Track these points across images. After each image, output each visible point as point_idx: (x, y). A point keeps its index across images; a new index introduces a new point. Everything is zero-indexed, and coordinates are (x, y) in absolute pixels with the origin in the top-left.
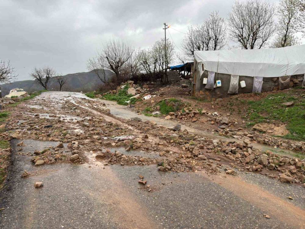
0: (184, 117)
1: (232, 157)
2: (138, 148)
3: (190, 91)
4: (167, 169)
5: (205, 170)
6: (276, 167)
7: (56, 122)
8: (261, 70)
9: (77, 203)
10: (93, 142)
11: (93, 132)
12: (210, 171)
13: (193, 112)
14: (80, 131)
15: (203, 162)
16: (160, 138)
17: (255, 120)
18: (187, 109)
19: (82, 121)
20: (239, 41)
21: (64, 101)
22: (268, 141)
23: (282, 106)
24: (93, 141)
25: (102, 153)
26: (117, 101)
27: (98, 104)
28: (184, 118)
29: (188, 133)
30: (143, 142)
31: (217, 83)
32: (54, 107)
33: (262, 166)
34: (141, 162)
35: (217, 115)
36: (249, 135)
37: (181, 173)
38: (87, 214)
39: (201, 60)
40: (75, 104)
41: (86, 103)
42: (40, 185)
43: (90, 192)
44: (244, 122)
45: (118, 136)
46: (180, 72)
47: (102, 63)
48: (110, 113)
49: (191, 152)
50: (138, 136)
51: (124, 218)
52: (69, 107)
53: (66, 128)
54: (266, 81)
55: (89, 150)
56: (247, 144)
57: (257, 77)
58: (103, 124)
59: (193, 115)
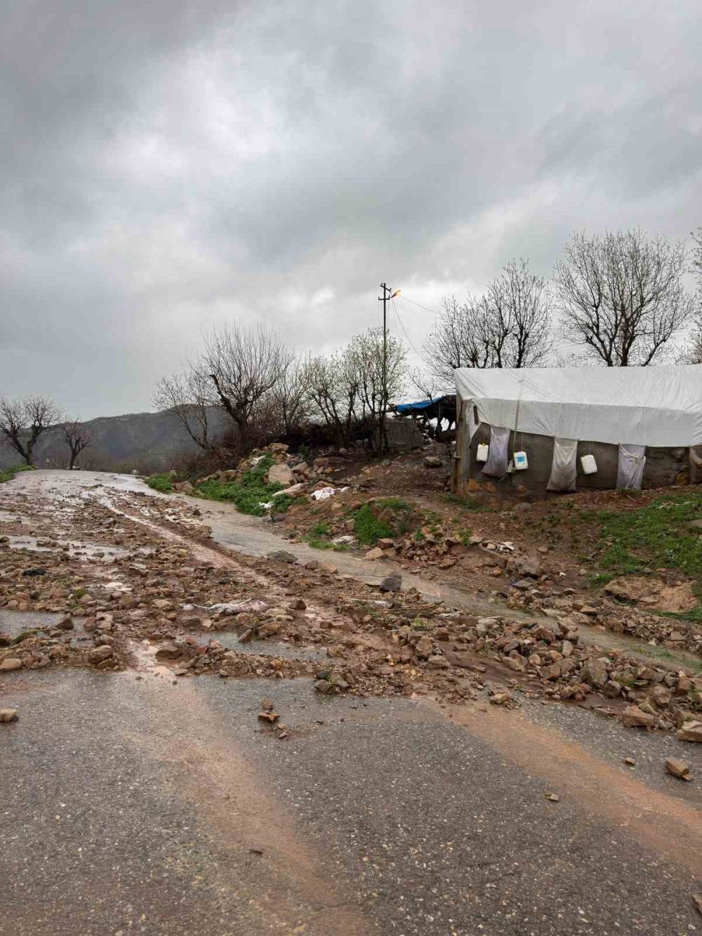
0: (419, 552)
1: (518, 664)
2: (273, 635)
3: (448, 477)
4: (337, 689)
5: (436, 692)
6: (623, 689)
7: (56, 560)
8: (639, 427)
9: (101, 758)
10: (153, 616)
11: (156, 590)
12: (449, 696)
13: (446, 539)
14: (120, 587)
15: (439, 675)
16: (337, 609)
17: (615, 566)
18: (428, 530)
19: (130, 558)
20: (587, 340)
21: (81, 501)
22: (634, 625)
23: (691, 531)
24: (152, 614)
25: (173, 644)
26: (237, 503)
27: (180, 511)
28: (419, 556)
29: (418, 598)
30: (288, 620)
31: (516, 460)
32: (50, 517)
33: (587, 687)
34: (273, 671)
35: (510, 550)
36: (586, 609)
37: (372, 698)
38: (123, 781)
39: (473, 394)
40: (113, 509)
41: (144, 508)
42: (9, 717)
43: (135, 736)
44: (583, 571)
45: (222, 602)
46: (424, 422)
47: (200, 391)
48: (209, 538)
49: (413, 647)
50: (278, 604)
51: (210, 791)
52: (96, 518)
53: (83, 578)
54: (655, 458)
55: (139, 639)
56: (565, 631)
57: (627, 445)
58: (187, 569)
59: (445, 547)
